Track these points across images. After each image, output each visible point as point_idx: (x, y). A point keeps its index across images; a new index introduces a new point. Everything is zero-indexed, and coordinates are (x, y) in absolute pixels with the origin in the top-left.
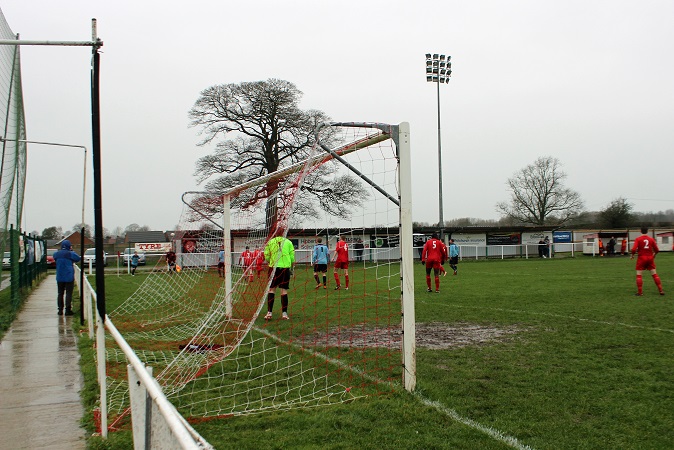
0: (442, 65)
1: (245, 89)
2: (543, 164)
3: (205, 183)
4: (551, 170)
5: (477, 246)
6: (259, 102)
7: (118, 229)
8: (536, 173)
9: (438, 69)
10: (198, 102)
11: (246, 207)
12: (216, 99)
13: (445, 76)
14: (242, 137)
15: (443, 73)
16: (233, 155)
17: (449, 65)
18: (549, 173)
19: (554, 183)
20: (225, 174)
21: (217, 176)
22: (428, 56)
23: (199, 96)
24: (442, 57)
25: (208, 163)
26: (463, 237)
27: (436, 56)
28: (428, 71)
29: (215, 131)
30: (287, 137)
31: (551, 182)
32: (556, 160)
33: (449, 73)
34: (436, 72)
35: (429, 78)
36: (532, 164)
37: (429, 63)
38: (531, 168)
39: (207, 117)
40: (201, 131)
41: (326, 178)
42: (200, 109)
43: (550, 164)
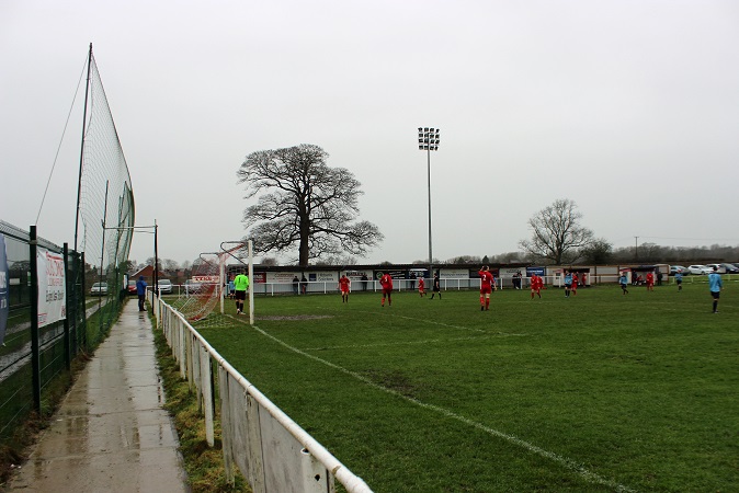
0: (432, 136)
1: (281, 153)
2: (561, 206)
3: (250, 228)
4: (567, 211)
5: (461, 279)
6: (293, 163)
7: (187, 262)
8: (554, 213)
9: (429, 140)
10: (244, 165)
11: (281, 248)
12: (259, 162)
13: (434, 145)
14: (280, 191)
15: (432, 142)
16: (272, 205)
17: (437, 136)
18: (566, 213)
19: (571, 223)
20: (267, 221)
21: (260, 222)
22: (420, 129)
23: (245, 160)
24: (432, 130)
25: (253, 212)
26: (450, 272)
27: (426, 130)
28: (420, 141)
29: (258, 186)
30: (317, 191)
31: (567, 222)
32: (572, 202)
33: (437, 142)
34: (426, 142)
35: (421, 147)
36: (551, 206)
37: (421, 135)
38: (550, 210)
39: (252, 176)
40: (248, 187)
41: (348, 224)
42: (246, 169)
43: (567, 206)
